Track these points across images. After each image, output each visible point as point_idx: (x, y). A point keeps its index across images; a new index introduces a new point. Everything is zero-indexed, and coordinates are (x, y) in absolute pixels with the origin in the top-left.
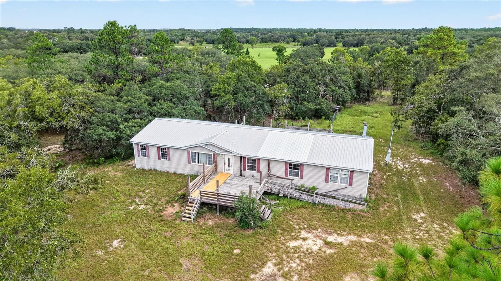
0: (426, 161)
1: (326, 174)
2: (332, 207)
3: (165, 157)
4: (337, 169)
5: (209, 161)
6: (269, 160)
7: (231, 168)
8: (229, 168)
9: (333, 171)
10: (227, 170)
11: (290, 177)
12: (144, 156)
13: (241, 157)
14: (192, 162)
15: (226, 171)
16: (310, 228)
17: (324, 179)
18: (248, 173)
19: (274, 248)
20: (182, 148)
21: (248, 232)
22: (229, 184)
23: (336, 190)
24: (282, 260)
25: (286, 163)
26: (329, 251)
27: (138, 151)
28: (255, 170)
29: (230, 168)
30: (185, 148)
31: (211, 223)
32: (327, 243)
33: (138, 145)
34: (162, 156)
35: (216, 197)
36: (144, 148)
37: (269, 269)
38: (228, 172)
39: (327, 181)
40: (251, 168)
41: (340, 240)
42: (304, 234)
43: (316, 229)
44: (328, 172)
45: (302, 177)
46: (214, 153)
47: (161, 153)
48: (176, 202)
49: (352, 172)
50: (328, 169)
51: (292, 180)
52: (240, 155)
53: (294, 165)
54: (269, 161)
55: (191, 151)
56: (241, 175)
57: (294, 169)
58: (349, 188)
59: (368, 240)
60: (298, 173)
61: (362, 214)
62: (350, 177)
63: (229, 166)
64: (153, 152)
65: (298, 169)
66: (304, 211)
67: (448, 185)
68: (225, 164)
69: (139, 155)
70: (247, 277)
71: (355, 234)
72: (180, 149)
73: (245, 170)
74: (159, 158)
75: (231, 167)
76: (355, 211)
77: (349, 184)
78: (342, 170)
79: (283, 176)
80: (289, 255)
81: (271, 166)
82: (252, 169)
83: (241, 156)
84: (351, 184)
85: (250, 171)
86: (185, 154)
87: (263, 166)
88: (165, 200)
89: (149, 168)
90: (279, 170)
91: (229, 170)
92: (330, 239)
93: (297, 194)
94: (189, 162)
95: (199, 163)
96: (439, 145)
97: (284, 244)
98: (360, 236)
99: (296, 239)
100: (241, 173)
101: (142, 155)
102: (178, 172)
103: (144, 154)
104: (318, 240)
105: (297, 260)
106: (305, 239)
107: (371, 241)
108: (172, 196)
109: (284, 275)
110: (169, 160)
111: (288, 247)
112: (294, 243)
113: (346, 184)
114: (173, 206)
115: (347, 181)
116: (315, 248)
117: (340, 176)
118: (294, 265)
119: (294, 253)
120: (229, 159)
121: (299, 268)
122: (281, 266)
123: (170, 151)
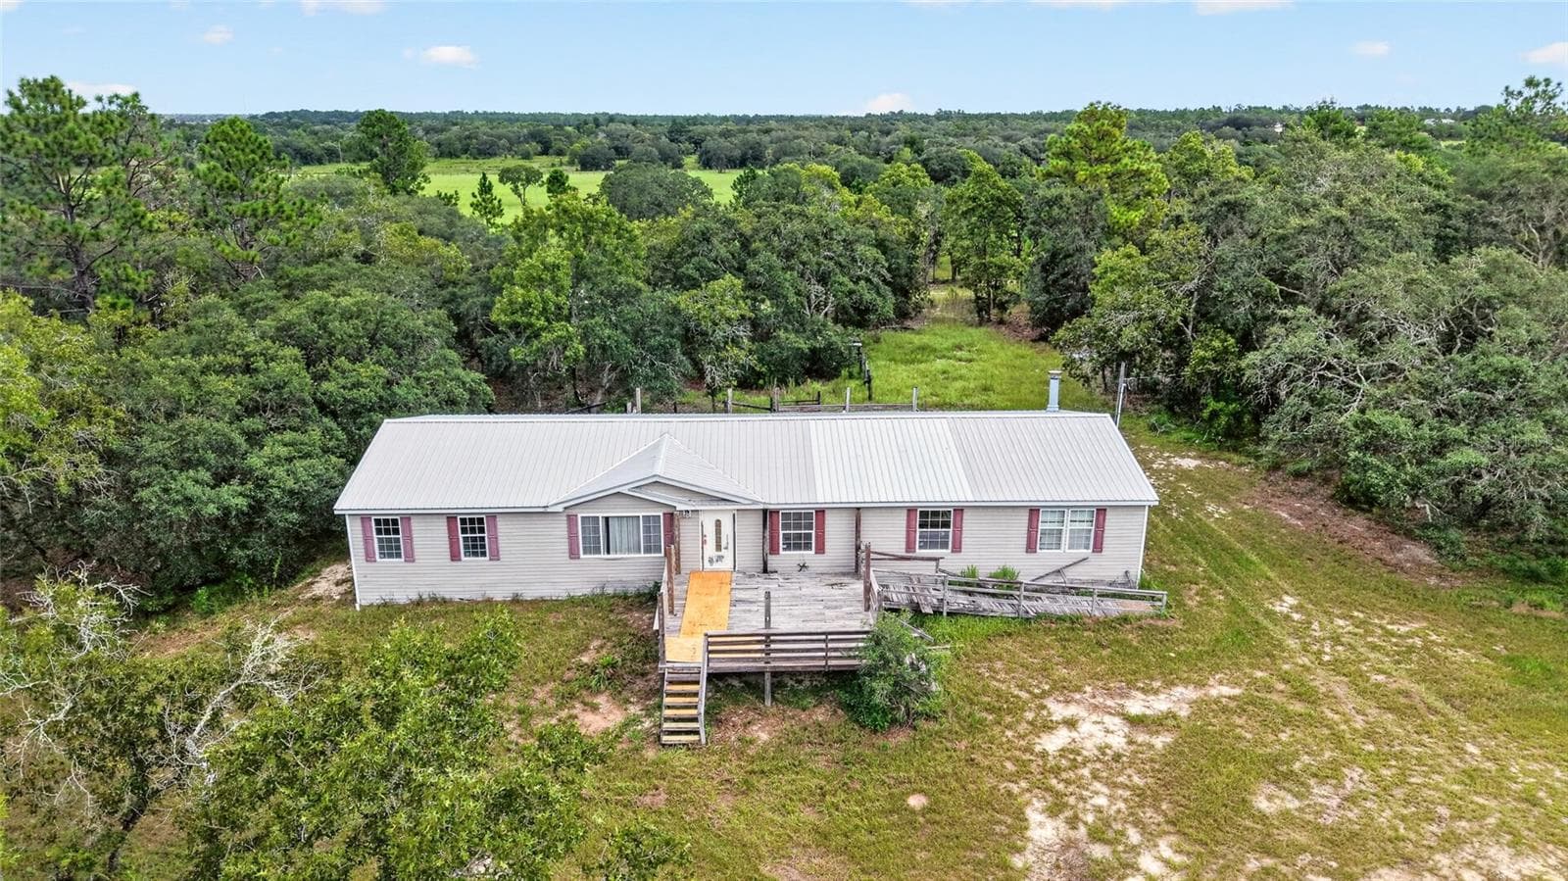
0: (1189, 463)
1: (1030, 526)
2: (1074, 620)
3: (476, 548)
4: (1060, 510)
5: (648, 539)
6: (858, 509)
7: (728, 554)
8: (719, 553)
9: (1049, 518)
10: (711, 561)
11: (919, 552)
12: (390, 556)
13: (765, 511)
14: (585, 553)
15: (707, 565)
16: (1065, 690)
17: (1024, 542)
18: (786, 558)
19: (1010, 766)
20: (549, 510)
21: (900, 738)
22: (751, 602)
23: (1058, 572)
24: (1057, 794)
25: (911, 511)
26: (1160, 741)
27: (367, 540)
28: (808, 547)
29: (723, 552)
30: (560, 509)
31: (764, 737)
32: (1135, 722)
33: (365, 519)
34: (466, 547)
35: (763, 647)
36: (390, 530)
37: (1043, 829)
38: (716, 566)
39: (1031, 547)
40: (798, 543)
41: (1160, 704)
42: (1058, 710)
43: (1079, 689)
44: (1035, 520)
45: (957, 548)
46: (670, 510)
47: (461, 536)
48: (599, 692)
49: (1101, 511)
50: (1034, 512)
51: (936, 559)
52: (761, 507)
53: (935, 514)
54: (857, 512)
55: (579, 516)
56: (765, 571)
57: (935, 525)
58: (1095, 558)
59: (1226, 690)
60: (947, 536)
61: (1160, 623)
62: (1097, 527)
63: (719, 547)
64: (430, 540)
65: (946, 525)
66: (1008, 643)
67: (1285, 515)
68: (704, 542)
69: (369, 557)
70: (1005, 866)
71: (1186, 682)
72: (544, 513)
73: (774, 550)
74: (455, 556)
75: (726, 548)
76: (1139, 619)
77: (1095, 547)
78: (1076, 509)
79: (903, 553)
80: (1064, 775)
81: (863, 527)
82: (798, 547)
83: (766, 507)
84: (1098, 547)
85: (792, 552)
86: (561, 528)
87: (837, 532)
88: (552, 694)
89: (415, 597)
90: (887, 535)
91: (720, 558)
92: (1135, 706)
93: (961, 601)
94: (573, 554)
95: (608, 552)
96: (1215, 414)
97: (1028, 750)
98: (1201, 685)
99: (1049, 727)
100: (765, 564)
101: (383, 555)
102: (529, 594)
103: (391, 550)
104: (1107, 719)
105: (1097, 786)
106: (1071, 723)
107: (1237, 691)
108: (568, 675)
109: (1096, 836)
110: (495, 557)
111: (1044, 755)
112: (1053, 743)
113: (1087, 548)
114: (595, 708)
115: (1088, 538)
116: (1118, 742)
117: (1067, 527)
118: (1102, 801)
119: (1074, 766)
120: (718, 524)
121: (1122, 805)
122: (1068, 813)
123: (501, 523)
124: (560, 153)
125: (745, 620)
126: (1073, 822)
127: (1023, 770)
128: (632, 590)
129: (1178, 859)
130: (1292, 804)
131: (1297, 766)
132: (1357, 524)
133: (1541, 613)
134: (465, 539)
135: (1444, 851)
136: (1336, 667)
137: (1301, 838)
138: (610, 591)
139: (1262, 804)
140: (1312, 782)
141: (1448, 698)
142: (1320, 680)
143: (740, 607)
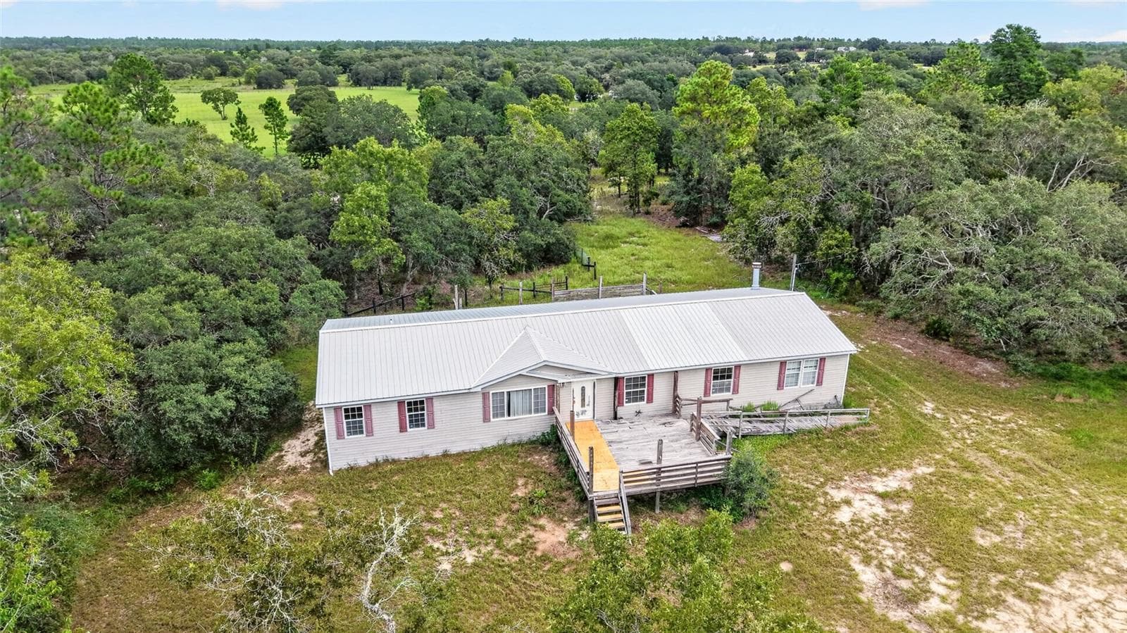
1: (780, 373)
2: (817, 432)
3: (417, 422)
4: (799, 361)
5: (536, 404)
6: (676, 372)
7: (589, 409)
8: (583, 409)
9: (792, 367)
10: (578, 415)
11: (713, 396)
12: (355, 433)
13: (617, 381)
14: (494, 417)
15: (575, 417)
16: (833, 480)
17: (777, 384)
18: (627, 409)
19: (828, 537)
20: (471, 391)
22: (621, 442)
23: (797, 400)
24: (862, 550)
25: (708, 370)
27: (338, 424)
28: (642, 399)
29: (586, 408)
30: (478, 389)
32: (883, 496)
33: (337, 409)
34: (411, 421)
35: (655, 476)
36: (355, 416)
37: (867, 574)
38: (582, 417)
39: (780, 386)
40: (636, 397)
41: (893, 483)
42: (837, 495)
43: (841, 479)
44: (783, 369)
45: (736, 391)
46: (552, 383)
47: (407, 414)
48: (541, 516)
49: (823, 360)
50: (783, 364)
51: (725, 400)
52: (614, 376)
53: (723, 370)
54: (676, 374)
55: (491, 392)
56: (615, 418)
57: (722, 378)
58: (818, 390)
59: (925, 470)
60: (730, 384)
61: (867, 429)
62: (820, 369)
63: (583, 405)
64: (385, 420)
65: (729, 377)
66: (785, 453)
68: (573, 402)
69: (340, 436)
70: (859, 602)
71: (900, 467)
72: (468, 393)
73: (621, 404)
74: (403, 429)
75: (588, 405)
76: (855, 427)
77: (818, 382)
78: (807, 360)
79: (703, 398)
80: (861, 538)
81: (679, 384)
82: (635, 400)
83: (617, 375)
84: (820, 383)
85: (631, 404)
86: (478, 402)
87: (661, 391)
88: (508, 521)
89: (372, 460)
90: (692, 388)
91: (583, 412)
92: (879, 486)
93: (749, 427)
94: (486, 419)
95: (509, 415)
96: (838, 281)
97: (832, 523)
98: (909, 468)
99: (835, 506)
100: (615, 413)
101: (350, 433)
102: (454, 450)
103: (356, 429)
104: (866, 496)
105: (883, 542)
106: (848, 502)
107: (931, 470)
108: (515, 507)
109: (898, 574)
110: (432, 426)
111: (842, 525)
112: (844, 515)
113: (813, 383)
114: (542, 528)
115: (814, 377)
116: (880, 511)
117: (803, 371)
118: (890, 551)
119: (864, 531)
120: (583, 389)
121: (903, 553)
122: (875, 562)
123: (436, 403)
124: (236, 75)
125: (624, 456)
126: (881, 567)
127: (835, 539)
128: (525, 439)
129: (951, 582)
130: (997, 539)
131: (989, 515)
132: (944, 350)
133: (1071, 401)
134: (410, 416)
135: (1090, 557)
136: (977, 446)
137: (1011, 559)
138: (509, 441)
139: (980, 541)
140: (1002, 523)
141: (1047, 460)
142: (972, 456)
143: (615, 446)
